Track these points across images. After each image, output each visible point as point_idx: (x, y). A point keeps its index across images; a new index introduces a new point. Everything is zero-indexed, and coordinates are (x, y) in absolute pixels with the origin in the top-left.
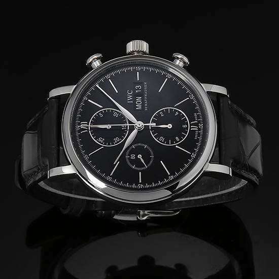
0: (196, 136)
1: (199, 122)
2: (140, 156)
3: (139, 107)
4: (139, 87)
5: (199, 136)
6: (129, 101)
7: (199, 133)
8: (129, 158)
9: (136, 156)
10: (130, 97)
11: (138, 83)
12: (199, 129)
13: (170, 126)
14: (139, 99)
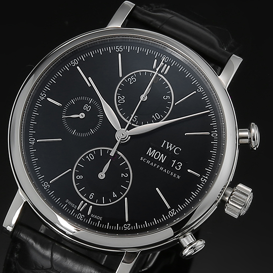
0: (70, 203)
1: (87, 217)
2: (82, 116)
3: (151, 152)
4: (178, 168)
5: (69, 207)
6: (166, 143)
7: (72, 209)
8: (87, 102)
9: (85, 112)
10: (170, 147)
11: (184, 168)
12: (77, 212)
13: (102, 176)
14: (162, 158)
